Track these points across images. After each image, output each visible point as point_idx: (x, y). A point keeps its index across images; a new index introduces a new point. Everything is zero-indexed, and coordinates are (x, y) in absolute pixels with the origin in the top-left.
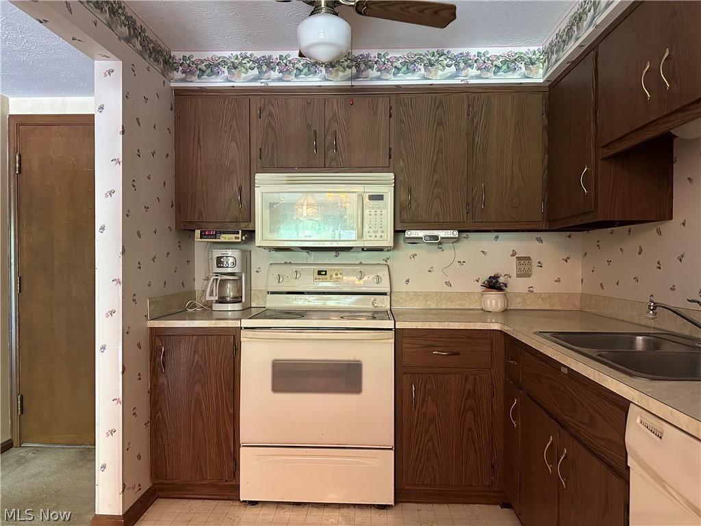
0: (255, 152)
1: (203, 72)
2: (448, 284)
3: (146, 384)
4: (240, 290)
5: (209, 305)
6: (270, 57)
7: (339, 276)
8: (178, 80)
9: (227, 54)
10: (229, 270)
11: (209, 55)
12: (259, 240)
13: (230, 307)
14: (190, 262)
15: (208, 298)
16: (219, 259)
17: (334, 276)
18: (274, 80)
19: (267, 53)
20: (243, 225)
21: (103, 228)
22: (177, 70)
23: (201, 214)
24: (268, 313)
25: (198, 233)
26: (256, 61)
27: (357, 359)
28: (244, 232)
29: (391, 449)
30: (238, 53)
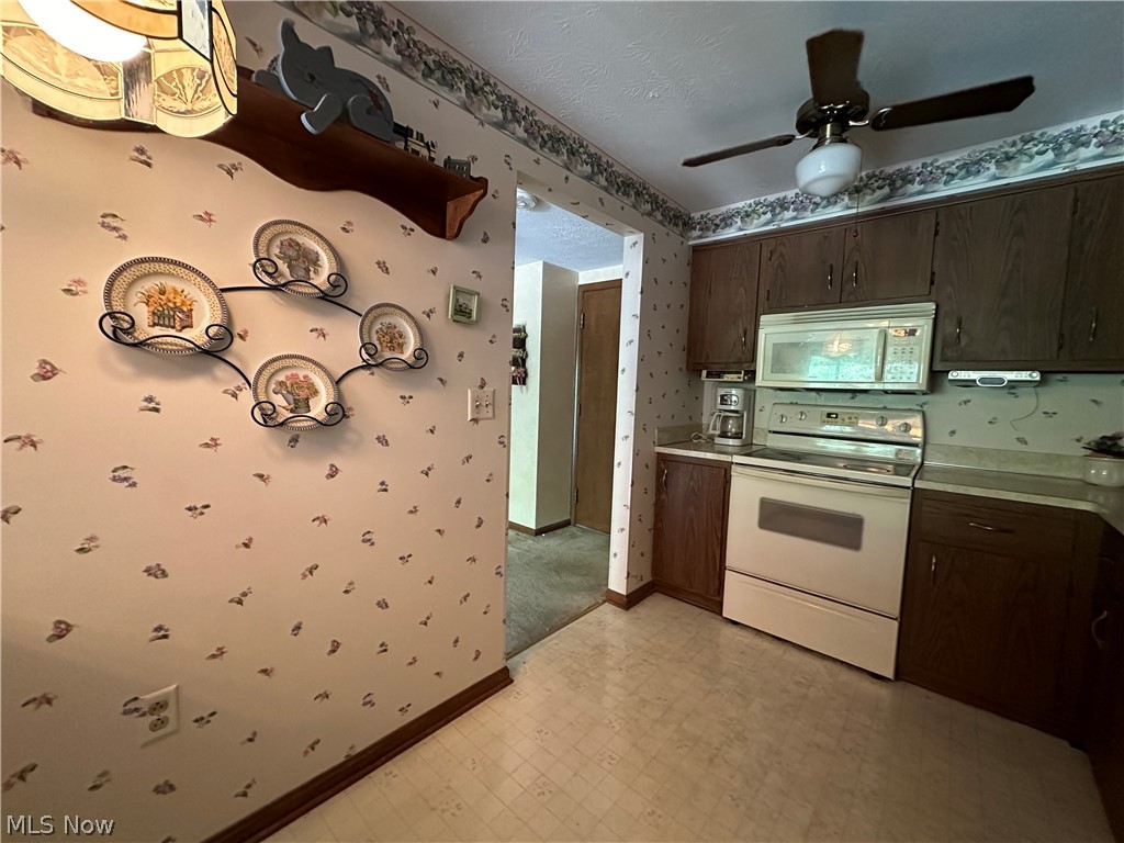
0: (763, 294)
1: (717, 226)
2: (1022, 441)
3: (651, 498)
4: (741, 427)
5: (712, 438)
6: (785, 198)
7: (853, 420)
8: (696, 237)
9: (740, 205)
10: (732, 408)
11: (724, 209)
12: (759, 381)
13: (731, 442)
14: (699, 398)
15: (711, 432)
16: (722, 396)
17: (847, 420)
18: (787, 220)
19: (781, 195)
20: (745, 365)
21: (623, 370)
22: (694, 229)
23: (707, 357)
24: (768, 452)
25: (704, 373)
26: (771, 205)
27: (858, 513)
28: (746, 373)
29: (896, 619)
30: (752, 201)
